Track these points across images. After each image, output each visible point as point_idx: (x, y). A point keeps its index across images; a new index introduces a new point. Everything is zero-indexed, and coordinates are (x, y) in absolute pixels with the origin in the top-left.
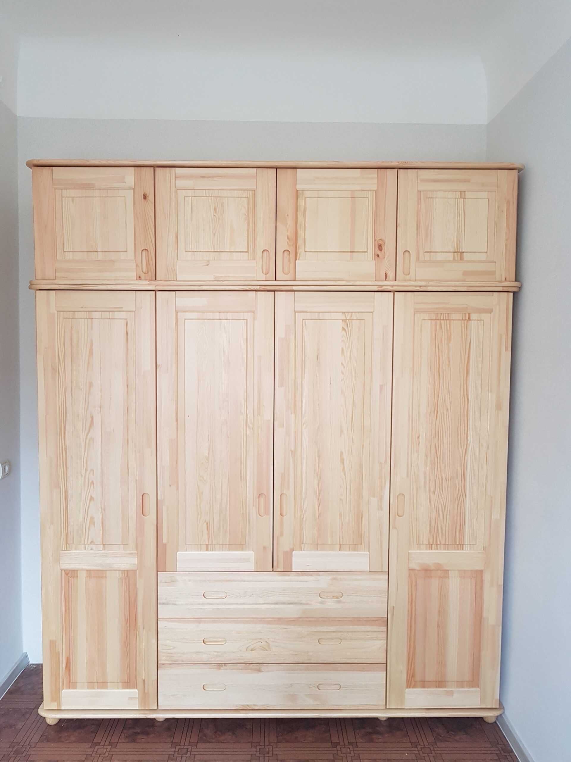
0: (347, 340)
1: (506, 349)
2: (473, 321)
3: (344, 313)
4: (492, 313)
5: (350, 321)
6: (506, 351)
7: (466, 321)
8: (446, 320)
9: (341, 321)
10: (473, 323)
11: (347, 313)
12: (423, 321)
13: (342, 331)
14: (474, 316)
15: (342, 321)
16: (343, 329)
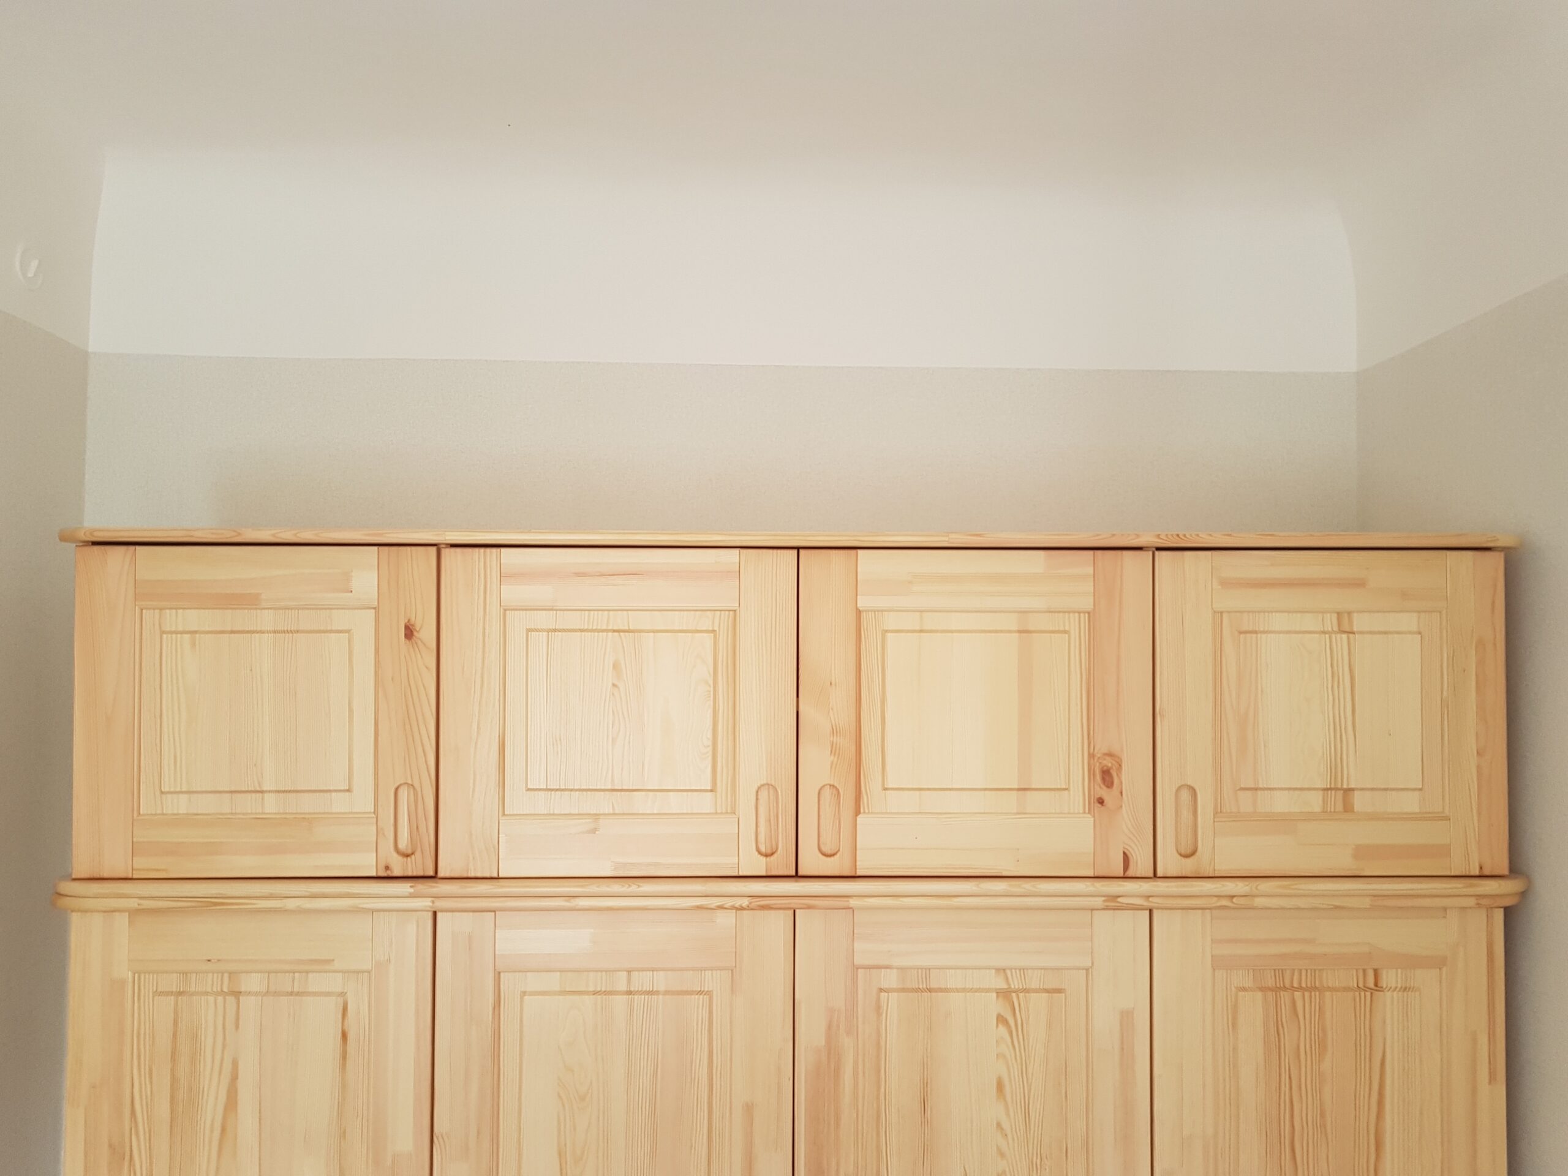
0: (1012, 1051)
1: (1492, 1078)
2: (1389, 994)
3: (1001, 971)
4: (1444, 970)
5: (1021, 995)
6: (1490, 1082)
7: (1368, 994)
8: (1308, 989)
9: (994, 995)
10: (1389, 1002)
11: (1011, 969)
12: (1241, 994)
13: (997, 1026)
14: (1390, 978)
15: (998, 997)
16: (1001, 1019)
